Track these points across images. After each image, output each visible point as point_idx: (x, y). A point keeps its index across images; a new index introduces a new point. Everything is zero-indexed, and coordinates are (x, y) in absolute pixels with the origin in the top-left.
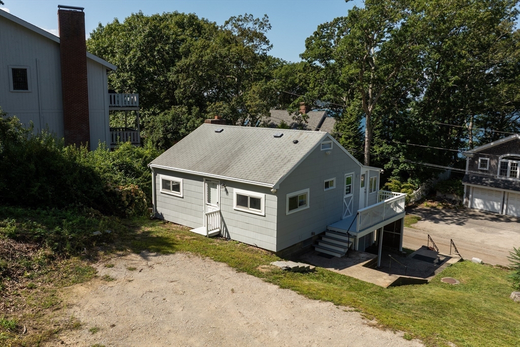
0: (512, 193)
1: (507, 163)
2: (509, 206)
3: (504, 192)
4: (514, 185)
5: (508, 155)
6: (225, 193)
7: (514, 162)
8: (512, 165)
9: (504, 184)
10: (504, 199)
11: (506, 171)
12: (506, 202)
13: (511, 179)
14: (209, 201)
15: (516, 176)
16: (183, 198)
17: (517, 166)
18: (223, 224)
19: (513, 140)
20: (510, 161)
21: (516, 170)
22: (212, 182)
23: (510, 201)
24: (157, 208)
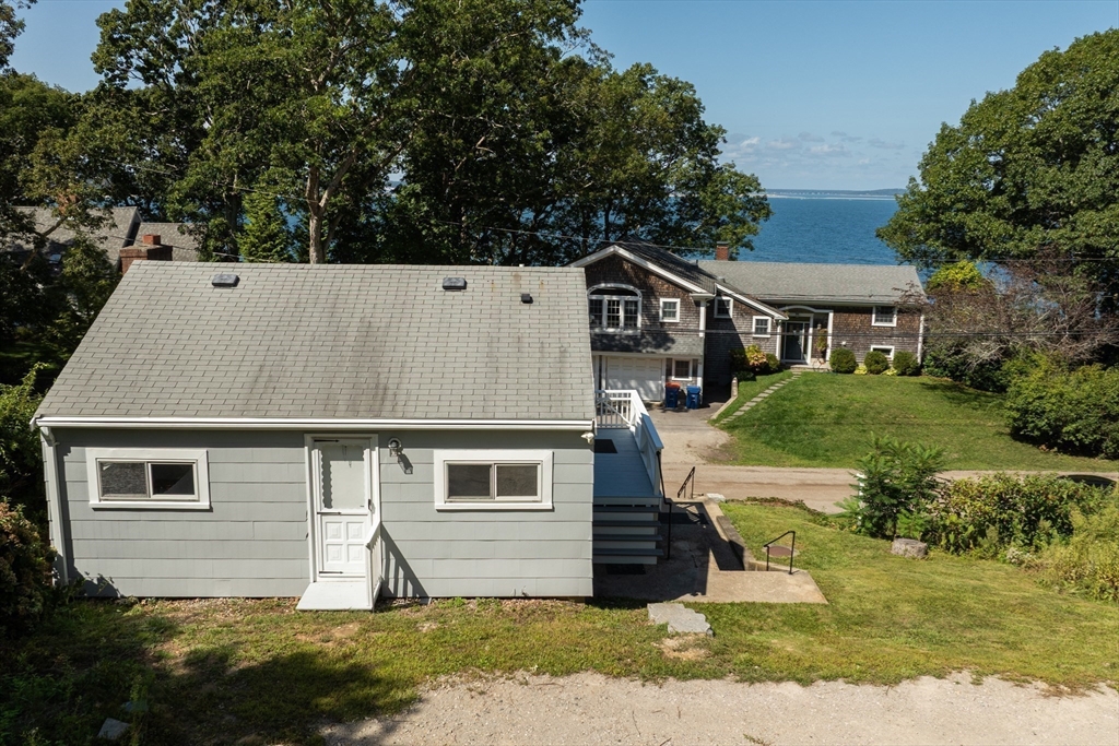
0: (613, 358)
1: (601, 302)
2: (610, 381)
3: (601, 356)
4: (619, 340)
5: (603, 285)
6: (399, 468)
7: (615, 298)
8: (609, 305)
9: (601, 341)
10: (600, 370)
11: (601, 316)
12: (604, 375)
13: (611, 330)
14: (328, 502)
15: (618, 324)
16: (211, 510)
17: (618, 305)
18: (393, 562)
19: (609, 257)
20: (606, 298)
21: (618, 312)
22: (341, 444)
23: (610, 372)
24: (77, 564)
